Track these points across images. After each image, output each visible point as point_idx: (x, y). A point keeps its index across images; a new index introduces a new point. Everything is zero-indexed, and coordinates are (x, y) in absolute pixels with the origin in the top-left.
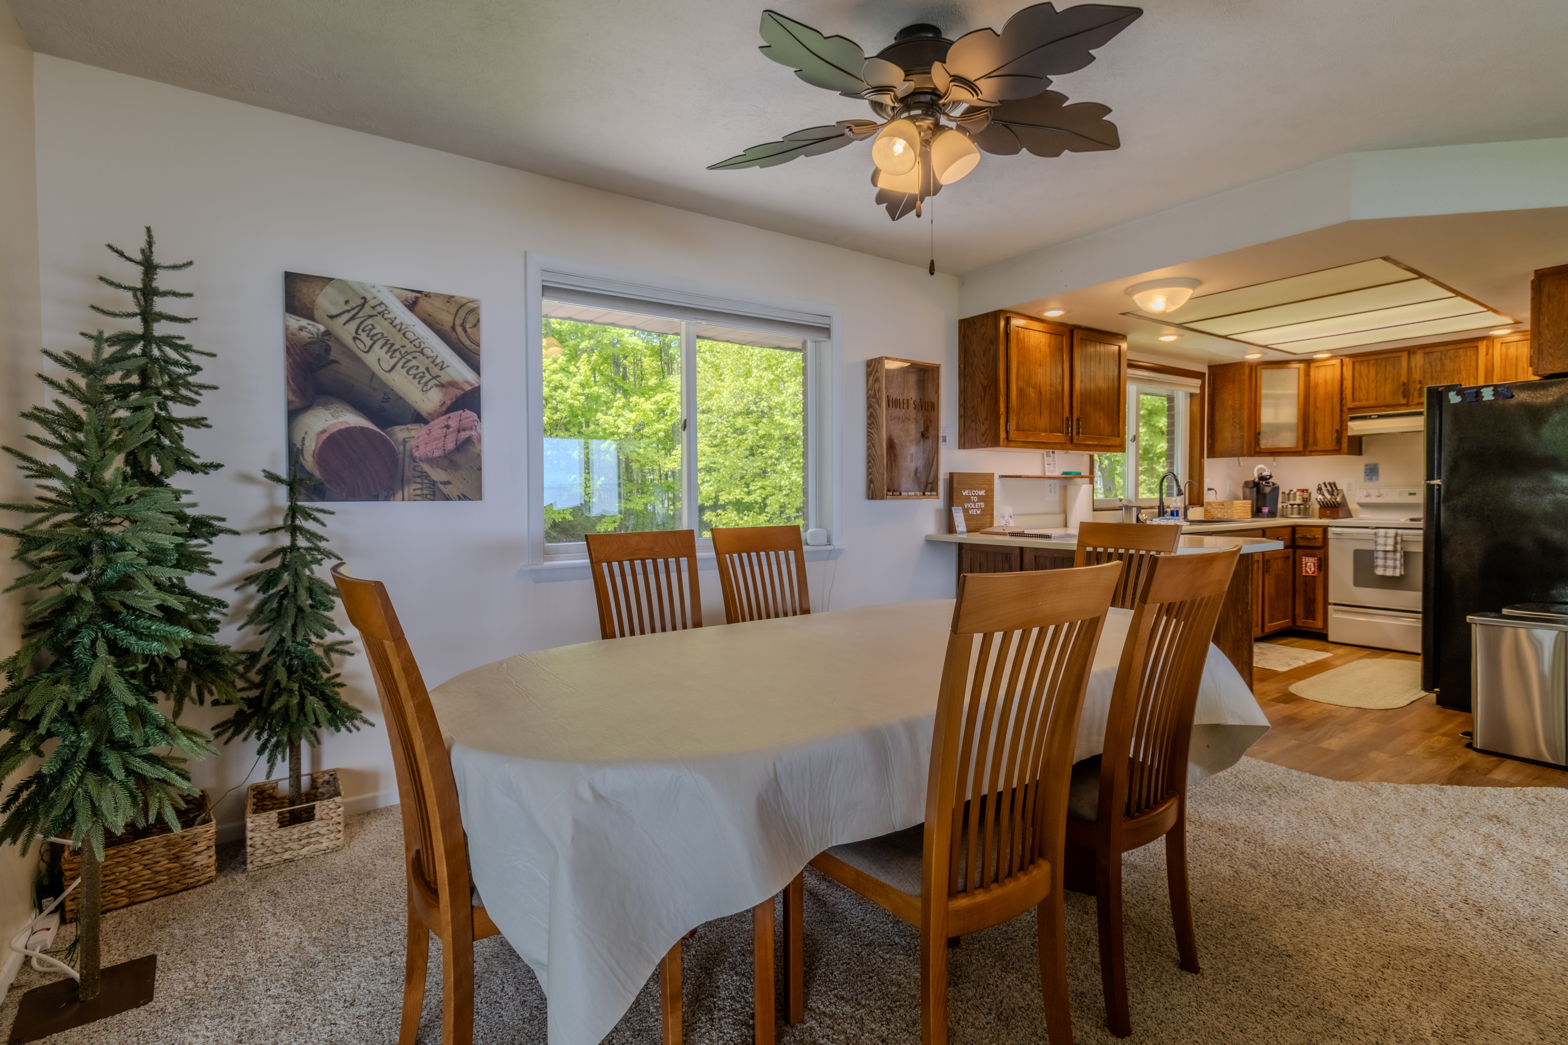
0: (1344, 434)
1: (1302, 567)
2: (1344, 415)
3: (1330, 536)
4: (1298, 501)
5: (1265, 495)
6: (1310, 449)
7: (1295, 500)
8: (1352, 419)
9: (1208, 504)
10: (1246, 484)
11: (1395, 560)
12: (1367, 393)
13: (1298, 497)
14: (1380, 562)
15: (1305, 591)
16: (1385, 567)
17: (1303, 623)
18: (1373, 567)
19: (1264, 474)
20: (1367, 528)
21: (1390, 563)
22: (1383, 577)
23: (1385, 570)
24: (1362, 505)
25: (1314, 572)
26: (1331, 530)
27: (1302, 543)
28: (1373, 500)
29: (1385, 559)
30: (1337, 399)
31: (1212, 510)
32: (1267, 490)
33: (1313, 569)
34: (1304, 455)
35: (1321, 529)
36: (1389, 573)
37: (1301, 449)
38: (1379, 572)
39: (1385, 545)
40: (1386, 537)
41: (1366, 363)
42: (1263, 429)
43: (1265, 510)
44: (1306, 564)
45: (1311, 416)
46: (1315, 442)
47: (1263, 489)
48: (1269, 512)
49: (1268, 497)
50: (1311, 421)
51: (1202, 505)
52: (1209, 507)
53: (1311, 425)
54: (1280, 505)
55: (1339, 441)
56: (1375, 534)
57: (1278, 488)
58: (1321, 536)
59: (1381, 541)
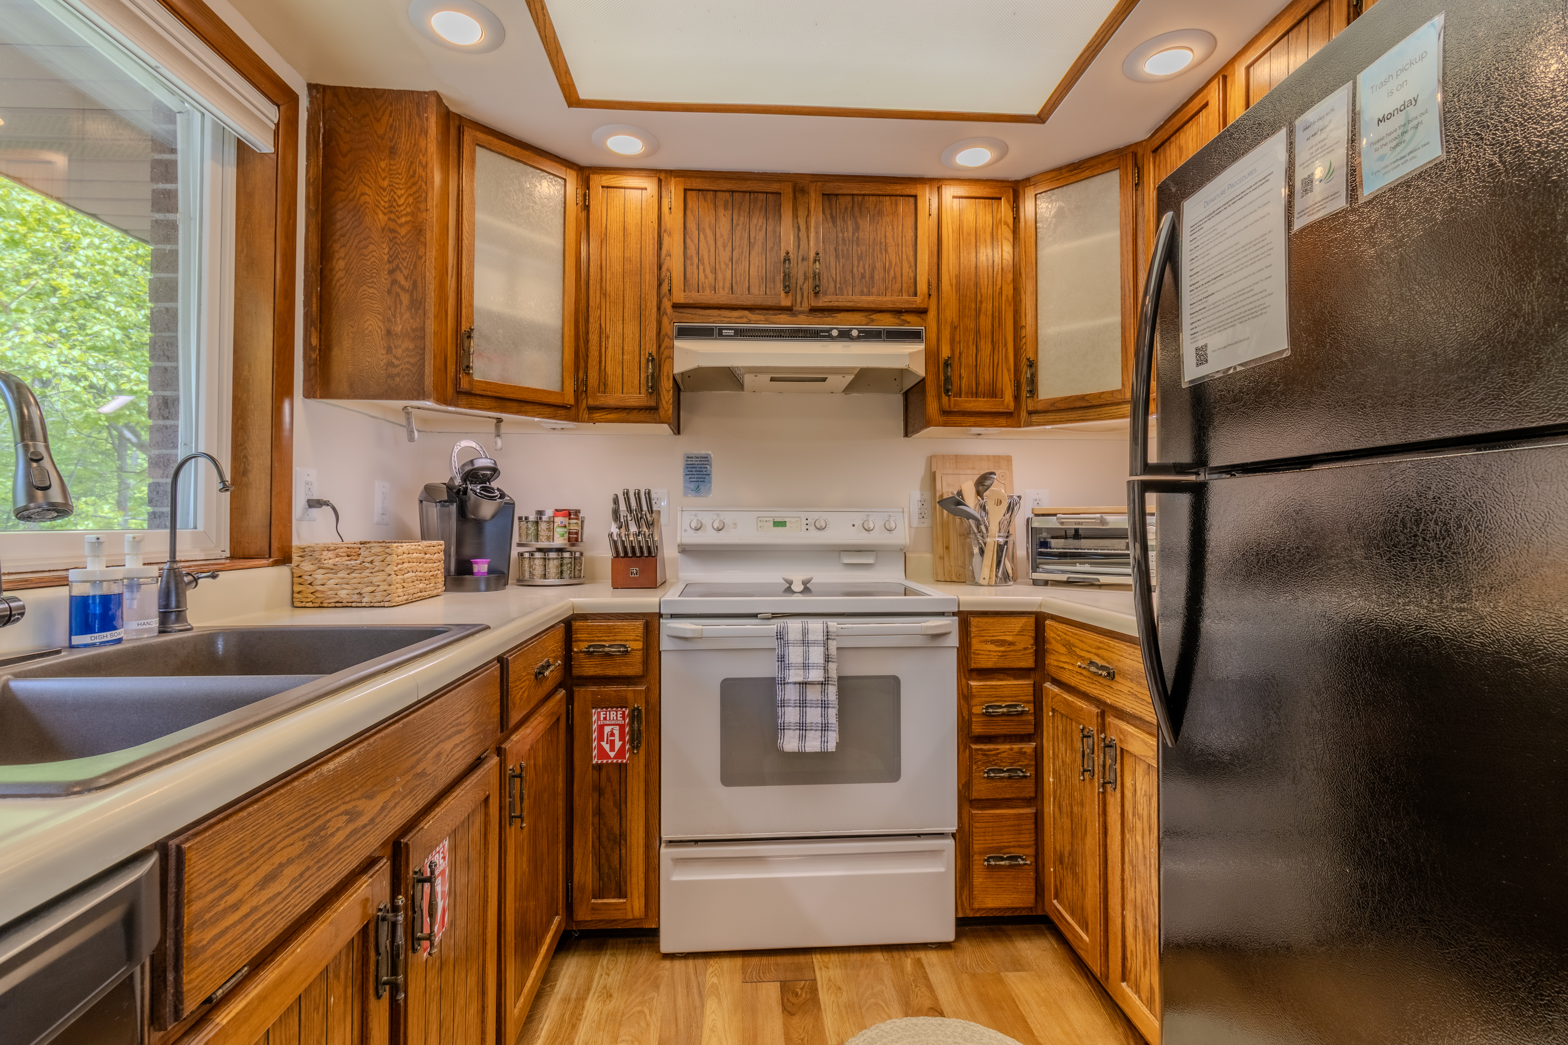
0: (665, 370)
1: (589, 741)
2: (665, 321)
3: (665, 644)
4: (559, 541)
5: (479, 524)
6: (591, 402)
7: (551, 538)
8: (685, 333)
9: (304, 552)
10: (429, 491)
11: (824, 705)
12: (714, 271)
13: (559, 531)
14: (791, 715)
15: (599, 812)
16: (803, 727)
17: (595, 909)
18: (776, 729)
19: (481, 463)
20: (755, 616)
21: (814, 715)
22: (801, 756)
23: (802, 738)
24: (685, 550)
25: (621, 753)
26: (668, 626)
27: (589, 668)
28: (708, 537)
29: (803, 704)
30: (650, 278)
31: (319, 576)
32: (487, 509)
33: (618, 744)
34: (576, 419)
35: (640, 624)
36: (813, 744)
37: (570, 399)
38: (790, 743)
39: (806, 666)
40: (805, 643)
41: (710, 195)
42: (479, 324)
43: (481, 567)
44: (601, 728)
45: (594, 315)
46: (603, 385)
47: (477, 506)
48: (490, 571)
49: (489, 529)
50: (593, 326)
51: (285, 559)
52: (307, 566)
53: (594, 338)
54: (515, 551)
55: (654, 388)
56: (780, 636)
57: (511, 505)
58: (639, 645)
59: (795, 655)
